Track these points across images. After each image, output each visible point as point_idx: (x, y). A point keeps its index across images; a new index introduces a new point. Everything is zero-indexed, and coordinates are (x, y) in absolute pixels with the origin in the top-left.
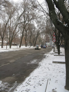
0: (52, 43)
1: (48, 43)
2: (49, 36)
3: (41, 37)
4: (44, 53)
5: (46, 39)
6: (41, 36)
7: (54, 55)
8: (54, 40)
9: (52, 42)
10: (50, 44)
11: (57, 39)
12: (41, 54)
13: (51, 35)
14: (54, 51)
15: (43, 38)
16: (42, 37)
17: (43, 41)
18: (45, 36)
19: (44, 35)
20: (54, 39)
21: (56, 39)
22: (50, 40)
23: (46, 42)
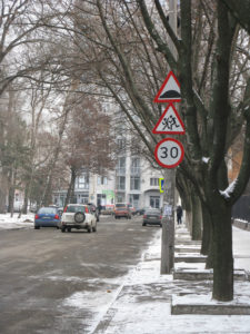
0: (136, 183)
1: (95, 178)
2: (109, 107)
3: (28, 119)
4: (67, 290)
5: (80, 139)
6: (26, 107)
7: (178, 310)
8: (169, 144)
9: (144, 164)
10: (120, 195)
11: (196, 140)
12: (32, 302)
13: (137, 100)
14: (167, 268)
15: (50, 129)
16: (38, 121)
17: (40, 160)
18: (69, 105)
19: (59, 100)
20: (164, 136)
21: (194, 141)
22: (120, 148)
23: (76, 167)
